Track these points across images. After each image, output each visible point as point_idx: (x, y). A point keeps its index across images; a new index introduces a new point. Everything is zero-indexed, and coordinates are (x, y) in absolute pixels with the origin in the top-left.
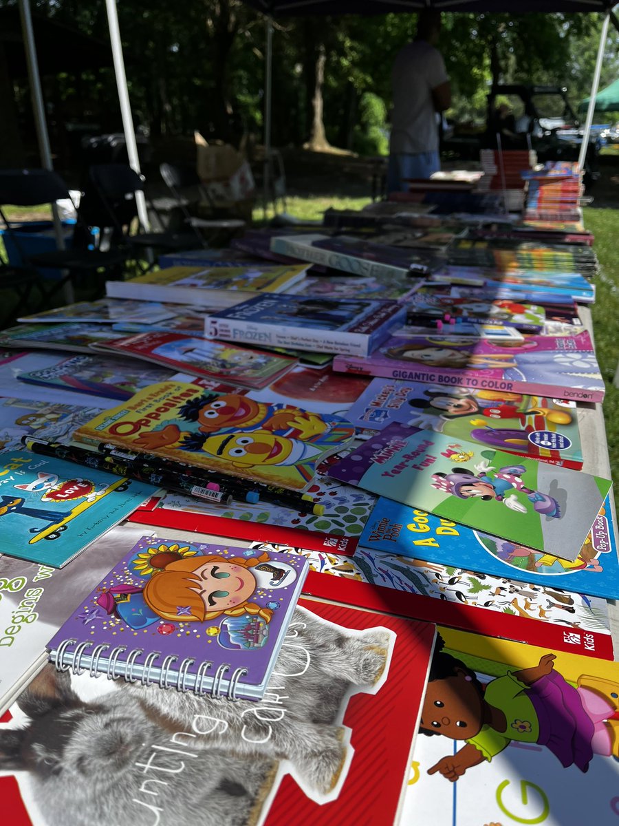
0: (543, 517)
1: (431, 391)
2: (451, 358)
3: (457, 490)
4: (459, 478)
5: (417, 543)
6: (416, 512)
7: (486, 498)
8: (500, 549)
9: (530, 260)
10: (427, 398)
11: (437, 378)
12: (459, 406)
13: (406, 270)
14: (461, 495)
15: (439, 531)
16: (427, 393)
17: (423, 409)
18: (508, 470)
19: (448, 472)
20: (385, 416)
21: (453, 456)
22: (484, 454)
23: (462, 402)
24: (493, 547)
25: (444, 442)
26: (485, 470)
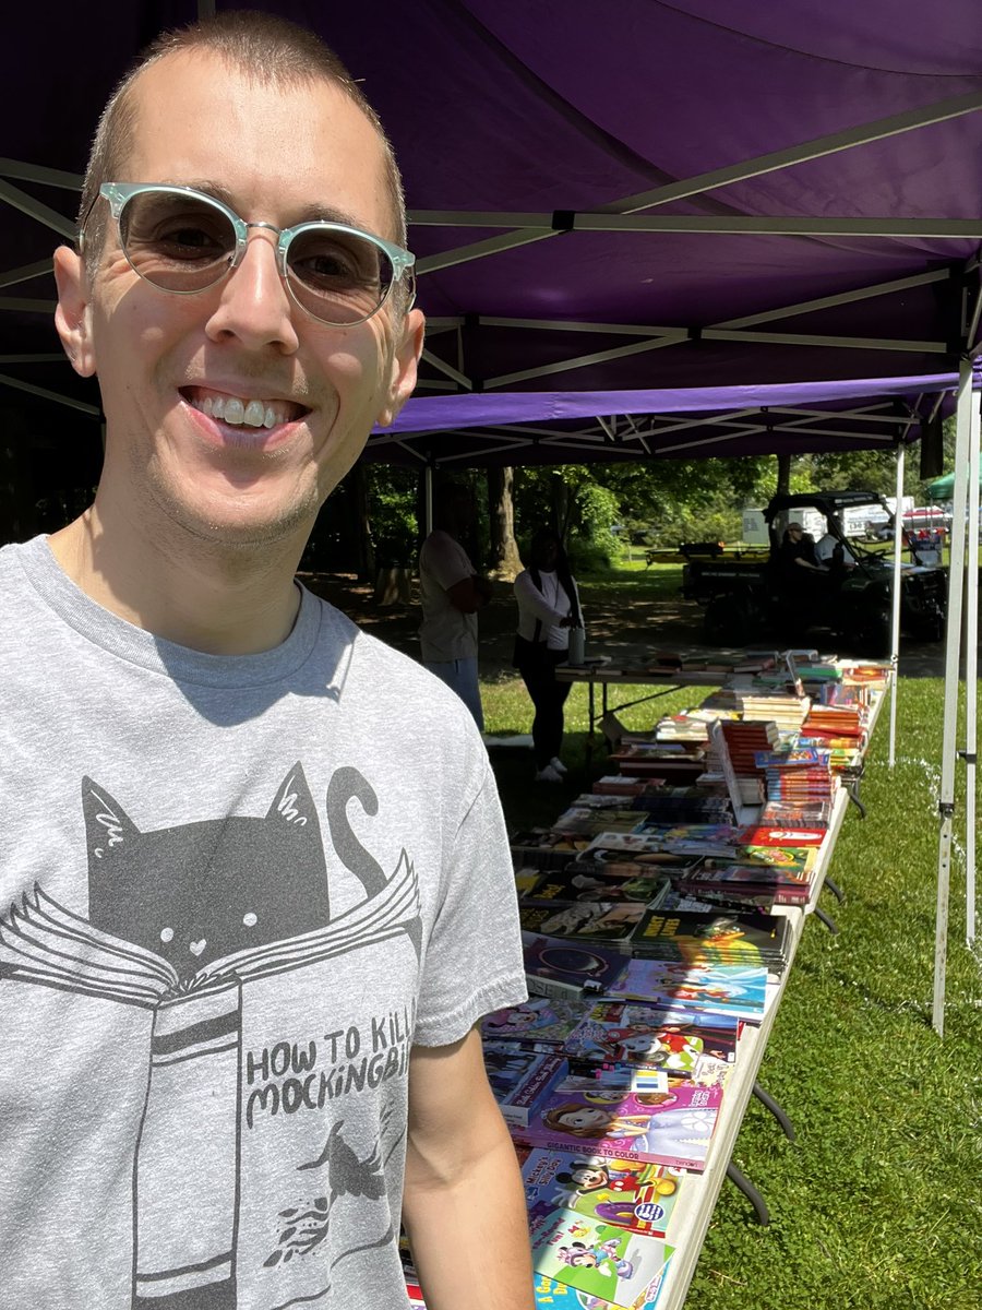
0: (620, 1278)
1: (576, 1162)
2: (599, 1122)
3: (571, 1260)
4: (575, 1250)
5: (540, 1300)
6: (543, 1278)
7: (589, 1266)
8: (589, 1302)
9: (717, 954)
10: (570, 1171)
11: (581, 1149)
12: (593, 1179)
13: (579, 989)
14: (573, 1264)
15: (555, 1292)
16: (573, 1165)
17: (565, 1185)
18: (608, 1243)
19: (569, 1245)
20: (536, 1194)
21: (576, 1232)
22: (599, 1229)
23: (597, 1175)
24: (585, 1300)
25: (571, 1218)
26: (594, 1243)
